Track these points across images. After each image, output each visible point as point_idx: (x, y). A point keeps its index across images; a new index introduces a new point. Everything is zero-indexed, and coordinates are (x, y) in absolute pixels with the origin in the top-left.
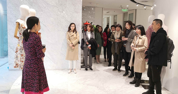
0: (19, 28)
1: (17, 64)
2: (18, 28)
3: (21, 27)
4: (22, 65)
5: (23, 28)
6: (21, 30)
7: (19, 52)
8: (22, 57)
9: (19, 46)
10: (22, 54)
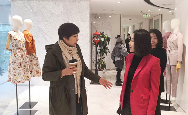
0: (11, 39)
1: (10, 78)
2: (9, 40)
3: (13, 39)
4: (14, 79)
5: (15, 39)
6: (13, 42)
7: (11, 65)
8: (14, 71)
9: (11, 59)
10: (14, 67)
